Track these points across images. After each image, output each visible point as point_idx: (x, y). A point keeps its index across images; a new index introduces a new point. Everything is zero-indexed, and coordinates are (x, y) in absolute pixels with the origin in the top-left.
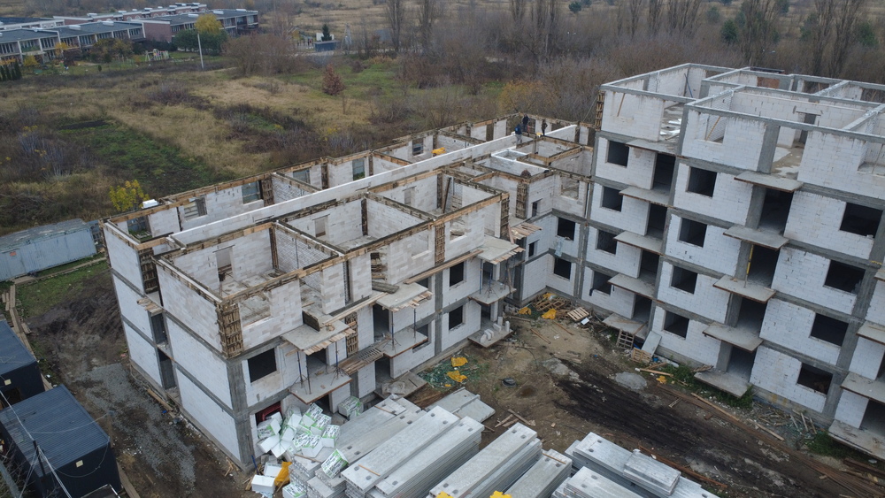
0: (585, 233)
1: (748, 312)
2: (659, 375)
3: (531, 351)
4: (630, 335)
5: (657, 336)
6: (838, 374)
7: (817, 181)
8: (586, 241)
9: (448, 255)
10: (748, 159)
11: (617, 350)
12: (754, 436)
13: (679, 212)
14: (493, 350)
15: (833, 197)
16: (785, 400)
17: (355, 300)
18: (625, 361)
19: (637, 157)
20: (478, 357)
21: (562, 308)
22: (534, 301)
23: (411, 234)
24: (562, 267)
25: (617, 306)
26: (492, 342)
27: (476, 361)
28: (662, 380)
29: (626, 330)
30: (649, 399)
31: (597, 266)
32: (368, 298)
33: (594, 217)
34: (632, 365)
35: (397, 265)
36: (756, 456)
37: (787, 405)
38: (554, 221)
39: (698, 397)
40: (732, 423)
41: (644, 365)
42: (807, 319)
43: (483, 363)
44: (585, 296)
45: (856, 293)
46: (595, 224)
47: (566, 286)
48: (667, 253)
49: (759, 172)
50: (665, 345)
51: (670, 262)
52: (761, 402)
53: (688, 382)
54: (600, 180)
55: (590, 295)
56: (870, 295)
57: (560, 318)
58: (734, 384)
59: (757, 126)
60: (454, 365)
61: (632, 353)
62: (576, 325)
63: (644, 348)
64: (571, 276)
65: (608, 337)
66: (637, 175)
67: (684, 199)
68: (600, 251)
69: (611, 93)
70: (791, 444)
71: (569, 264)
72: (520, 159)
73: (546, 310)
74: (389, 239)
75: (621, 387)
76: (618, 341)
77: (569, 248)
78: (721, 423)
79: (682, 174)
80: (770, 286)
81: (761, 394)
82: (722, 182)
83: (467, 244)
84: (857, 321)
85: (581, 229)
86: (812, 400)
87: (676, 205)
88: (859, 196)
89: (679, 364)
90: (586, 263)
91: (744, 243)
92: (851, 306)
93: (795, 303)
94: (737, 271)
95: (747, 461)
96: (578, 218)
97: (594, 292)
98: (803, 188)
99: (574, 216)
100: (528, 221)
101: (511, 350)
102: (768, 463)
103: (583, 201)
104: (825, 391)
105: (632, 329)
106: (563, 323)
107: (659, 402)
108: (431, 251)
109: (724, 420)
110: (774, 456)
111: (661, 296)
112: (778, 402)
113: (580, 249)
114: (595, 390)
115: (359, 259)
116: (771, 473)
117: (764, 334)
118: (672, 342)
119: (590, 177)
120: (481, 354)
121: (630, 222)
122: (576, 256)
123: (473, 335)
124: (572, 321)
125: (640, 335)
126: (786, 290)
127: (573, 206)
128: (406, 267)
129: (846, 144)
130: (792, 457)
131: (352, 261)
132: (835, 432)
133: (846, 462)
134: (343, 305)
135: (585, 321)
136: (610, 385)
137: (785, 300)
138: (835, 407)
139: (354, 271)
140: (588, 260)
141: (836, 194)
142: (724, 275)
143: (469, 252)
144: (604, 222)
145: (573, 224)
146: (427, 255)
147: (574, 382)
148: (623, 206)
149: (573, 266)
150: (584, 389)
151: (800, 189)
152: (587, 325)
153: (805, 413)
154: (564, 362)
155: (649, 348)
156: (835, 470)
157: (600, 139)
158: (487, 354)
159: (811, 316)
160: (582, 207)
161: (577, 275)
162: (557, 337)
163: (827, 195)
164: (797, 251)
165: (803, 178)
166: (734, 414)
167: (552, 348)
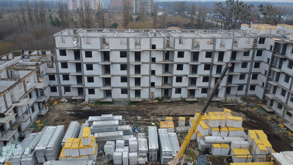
0: (59, 77)
1: (107, 81)
2: (92, 105)
3: (57, 112)
4: (80, 99)
5: (88, 97)
6: (128, 88)
7: (113, 48)
8: (59, 79)
9: (28, 90)
10: (98, 47)
11: (79, 104)
12: (118, 108)
13: (85, 63)
14: (46, 116)
15: (117, 51)
16: (120, 99)
17: (9, 107)
18: (82, 105)
19: (69, 52)
20: (43, 119)
21: (58, 100)
22: (48, 101)
23: (18, 84)
24: (53, 89)
25: (74, 94)
26: (45, 113)
27: (43, 120)
28: (93, 106)
29: (79, 98)
30: (93, 110)
31: (65, 85)
32: (12, 106)
33: (60, 72)
34: (85, 105)
35: (16, 94)
36: (121, 111)
37: (121, 100)
38: (48, 76)
39: (103, 105)
40: (113, 107)
41: (87, 104)
42: (119, 79)
43: (46, 119)
44: (63, 95)
45: (127, 70)
46: (61, 74)
47: (57, 94)
48: (85, 74)
49: (101, 49)
50: (90, 98)
51: (86, 76)
52: (116, 102)
53: (99, 103)
54: (59, 61)
55: (65, 94)
56: (129, 69)
57: (59, 103)
58: (109, 100)
60: (37, 123)
61: (83, 103)
62: (64, 103)
63: (85, 101)
64: (57, 91)
65: (74, 102)
66: (70, 57)
67: (86, 60)
68: (64, 81)
69: (57, 37)
70: (125, 106)
71: (56, 87)
72: (30, 61)
73: (54, 102)
74: (13, 86)
75: (85, 110)
76: (78, 102)
77: (54, 83)
78: (111, 108)
79: (83, 54)
80: (110, 74)
81: (115, 100)
82: (93, 53)
83: (31, 86)
84: (128, 75)
85: (57, 76)
86: (125, 96)
87: (84, 62)
88: (122, 49)
89: (95, 101)
90: (61, 85)
91: (102, 65)
92: (127, 73)
93: (116, 76)
94: (102, 73)
95: (120, 112)
96: (55, 73)
97: (66, 93)
98: (111, 50)
99: (54, 73)
100: (42, 77)
101: (51, 114)
102: (123, 111)
103: (56, 68)
104: (127, 93)
105: (80, 98)
106: (60, 103)
107: (96, 110)
108: (23, 89)
109: (111, 107)
110: (124, 109)
111: (86, 86)
112: (119, 100)
113: (58, 82)
114: (80, 113)
115: (7, 94)
116: (125, 112)
117: (112, 86)
118: (92, 96)
119: (56, 61)
120: (43, 118)
121: (71, 70)
122: (57, 84)
123: (38, 113)
124: (62, 102)
125: (83, 98)
126: (114, 74)
127: (53, 71)
128: (19, 95)
129: (117, 39)
130: (127, 108)
131: (6, 95)
132: (132, 100)
133: (136, 105)
134: (6, 109)
135: (66, 101)
136: (82, 111)
137: (114, 76)
138: (130, 95)
139: (7, 98)
140: (61, 84)
141: (118, 50)
142: (100, 75)
143: (32, 88)
144: (64, 72)
145: (54, 76)
146: (23, 90)
147: (73, 114)
148: (68, 67)
149: (57, 88)
150: (76, 114)
151: (111, 51)
152: (67, 102)
153: (125, 99)
154: (67, 111)
155: (87, 100)
156: (135, 107)
157: (57, 50)
158: (45, 117)
159: (120, 78)
160: (56, 70)
161: (59, 90)
162: (61, 107)
163: (116, 51)
164: (114, 64)
165: (111, 48)
166: (112, 105)
167: (61, 109)
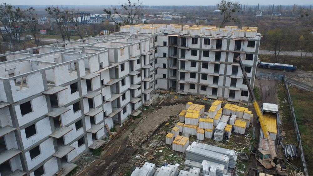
6: (85, 135)
7: (62, 83)
10: (41, 88)
12: (93, 167)
13: (22, 127)
36: (104, 167)
40: (88, 171)
48: (25, 149)
49: (46, 90)
56: (83, 106)
58: (70, 166)
59: (38, 74)
70: (97, 159)
79: (18, 111)
84: (83, 116)
86: (83, 148)
88: (72, 81)
92: (81, 113)
95: (107, 168)
102: (106, 165)
109: (86, 173)
110: (103, 163)
111: (29, 169)
112: (77, 158)
116: (111, 164)
117: (67, 143)
126: (67, 123)
130: (103, 160)
132: (94, 148)
133: (104, 150)
138: (88, 144)
141: (66, 84)
153: (83, 153)
159: (74, 125)
165: (58, 84)
